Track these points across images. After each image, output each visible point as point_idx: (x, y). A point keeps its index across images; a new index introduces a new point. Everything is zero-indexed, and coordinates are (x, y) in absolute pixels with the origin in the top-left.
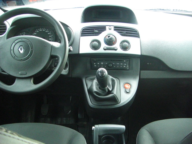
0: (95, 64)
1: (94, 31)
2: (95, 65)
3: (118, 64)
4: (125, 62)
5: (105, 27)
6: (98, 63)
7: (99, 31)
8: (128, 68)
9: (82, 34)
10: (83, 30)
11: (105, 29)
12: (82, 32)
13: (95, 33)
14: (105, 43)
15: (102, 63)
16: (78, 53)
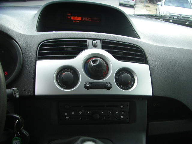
0: (66, 114)
1: (63, 49)
2: (67, 116)
3: (110, 112)
4: (122, 108)
5: (86, 41)
6: (73, 113)
7: (73, 49)
8: (128, 120)
9: (39, 54)
10: (42, 46)
11: (86, 45)
12: (40, 50)
13: (67, 53)
14: (87, 75)
15: (80, 113)
16: (32, 94)
